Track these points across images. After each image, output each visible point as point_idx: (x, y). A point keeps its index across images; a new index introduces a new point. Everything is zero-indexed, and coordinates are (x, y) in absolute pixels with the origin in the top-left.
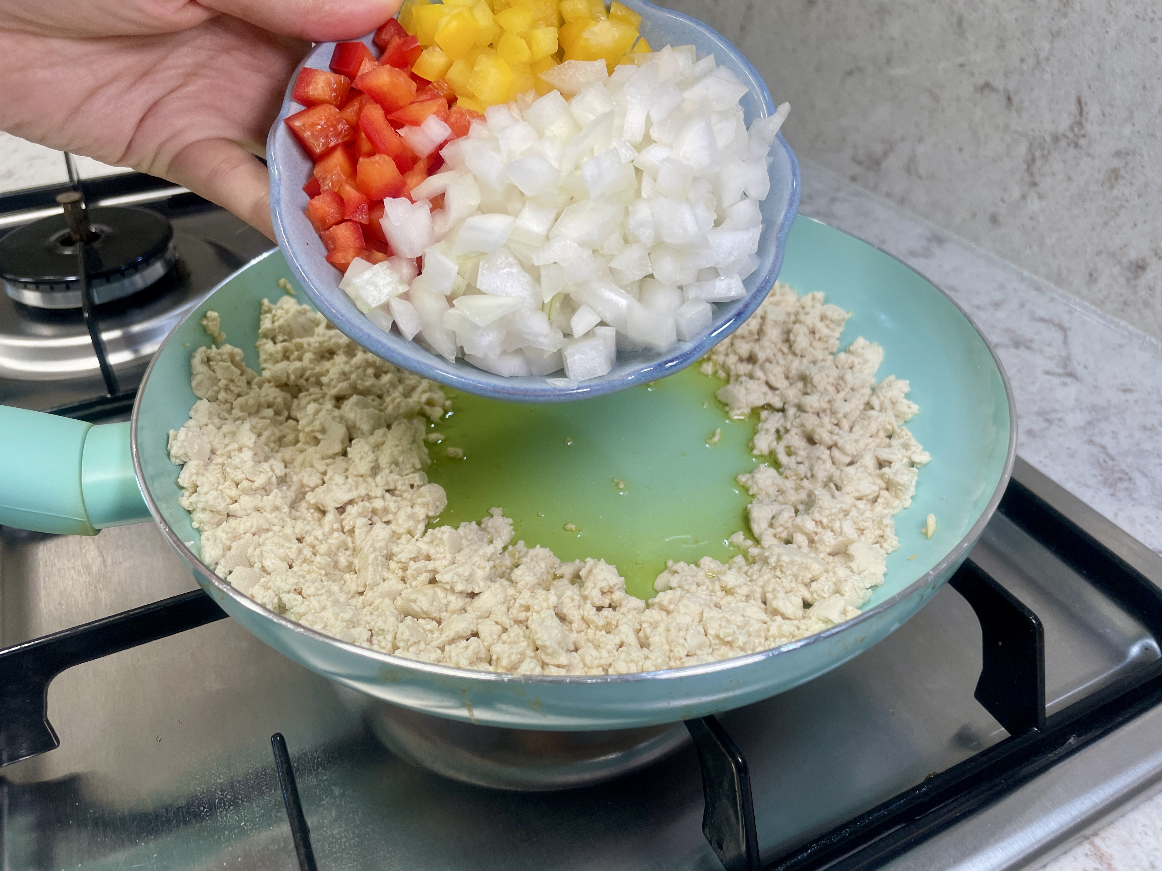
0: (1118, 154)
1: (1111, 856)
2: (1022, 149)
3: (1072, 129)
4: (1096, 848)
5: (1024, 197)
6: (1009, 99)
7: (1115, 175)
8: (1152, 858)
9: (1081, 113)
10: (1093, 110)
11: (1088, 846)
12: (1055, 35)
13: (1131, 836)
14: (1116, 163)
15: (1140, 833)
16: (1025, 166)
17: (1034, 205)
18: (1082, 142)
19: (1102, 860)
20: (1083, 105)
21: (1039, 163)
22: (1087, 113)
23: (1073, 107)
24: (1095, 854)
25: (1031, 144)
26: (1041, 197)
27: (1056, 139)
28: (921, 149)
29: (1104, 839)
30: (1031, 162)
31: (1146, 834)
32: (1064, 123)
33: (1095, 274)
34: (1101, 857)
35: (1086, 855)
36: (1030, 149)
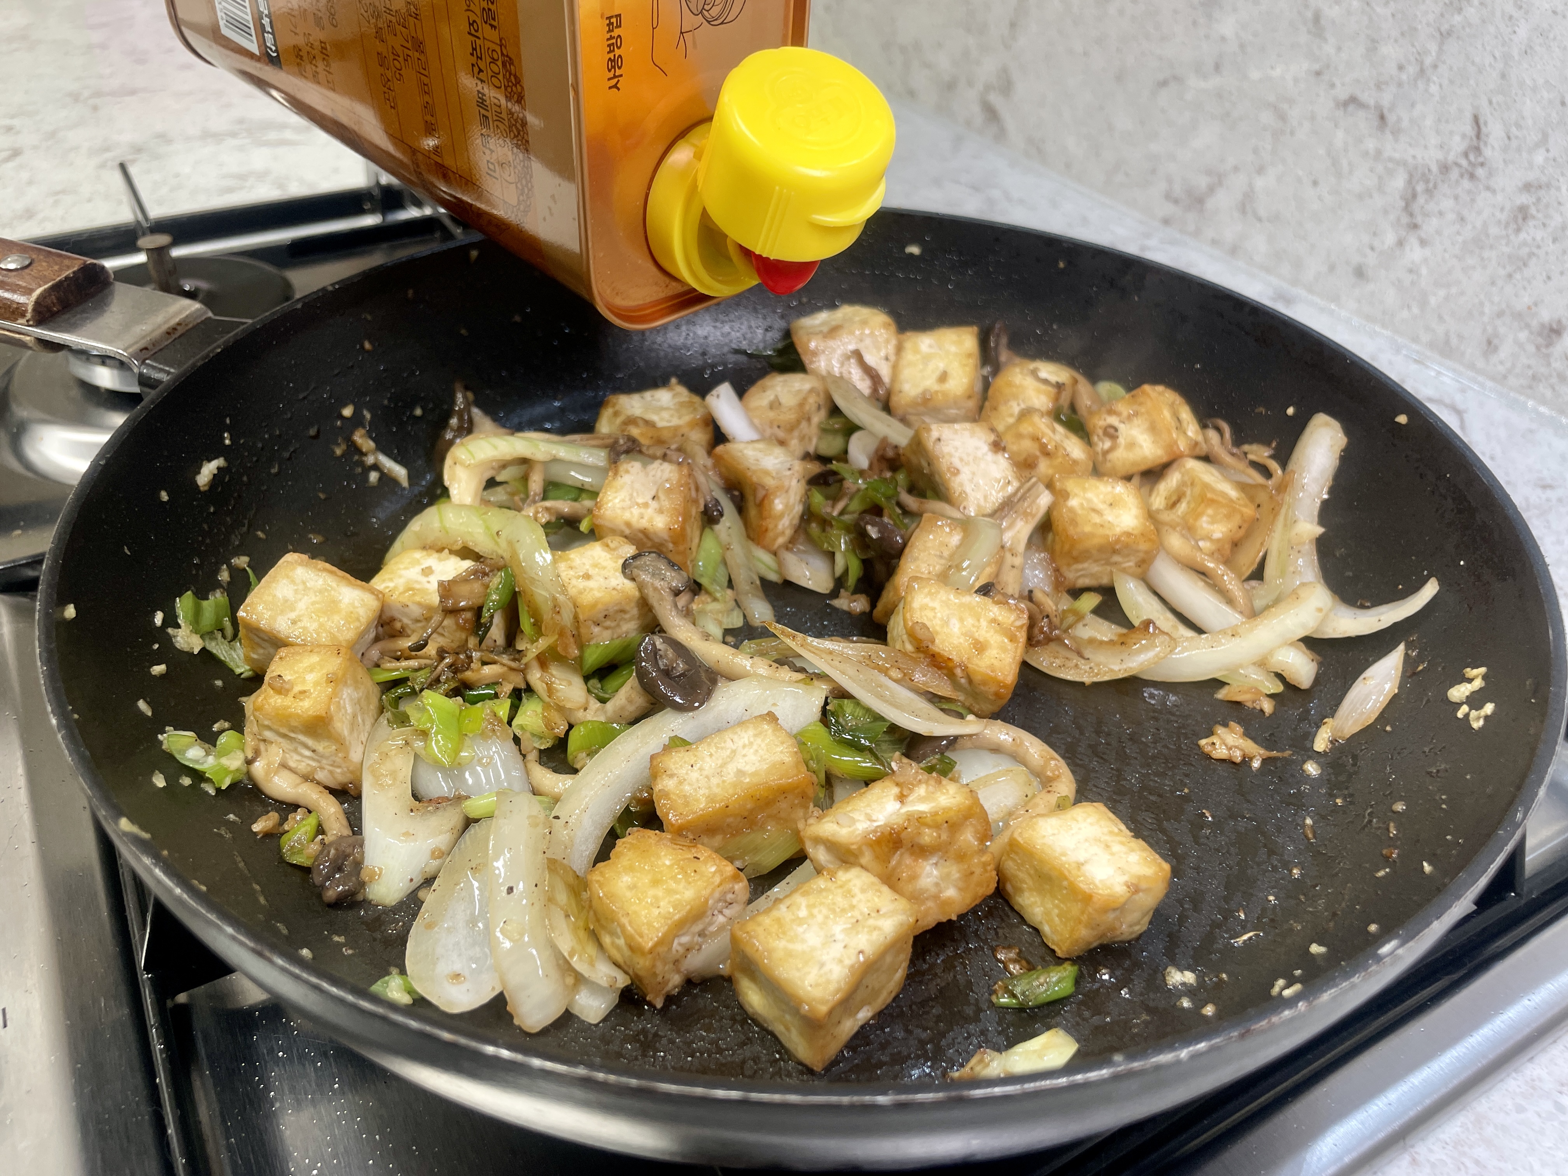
0: (1527, 187)
2: (1399, 182)
3: (1466, 155)
5: (1400, 243)
7: (1523, 214)
9: (1478, 136)
10: (1495, 130)
12: (1445, 36)
14: (1524, 199)
16: (1403, 204)
17: (1414, 253)
18: (1480, 172)
20: (1482, 126)
21: (1421, 200)
22: (1487, 136)
23: (1468, 129)
25: (1411, 176)
26: (1423, 243)
27: (1445, 168)
28: (1260, 183)
30: (1410, 199)
32: (1456, 148)
33: (1496, 341)
36: (1410, 182)
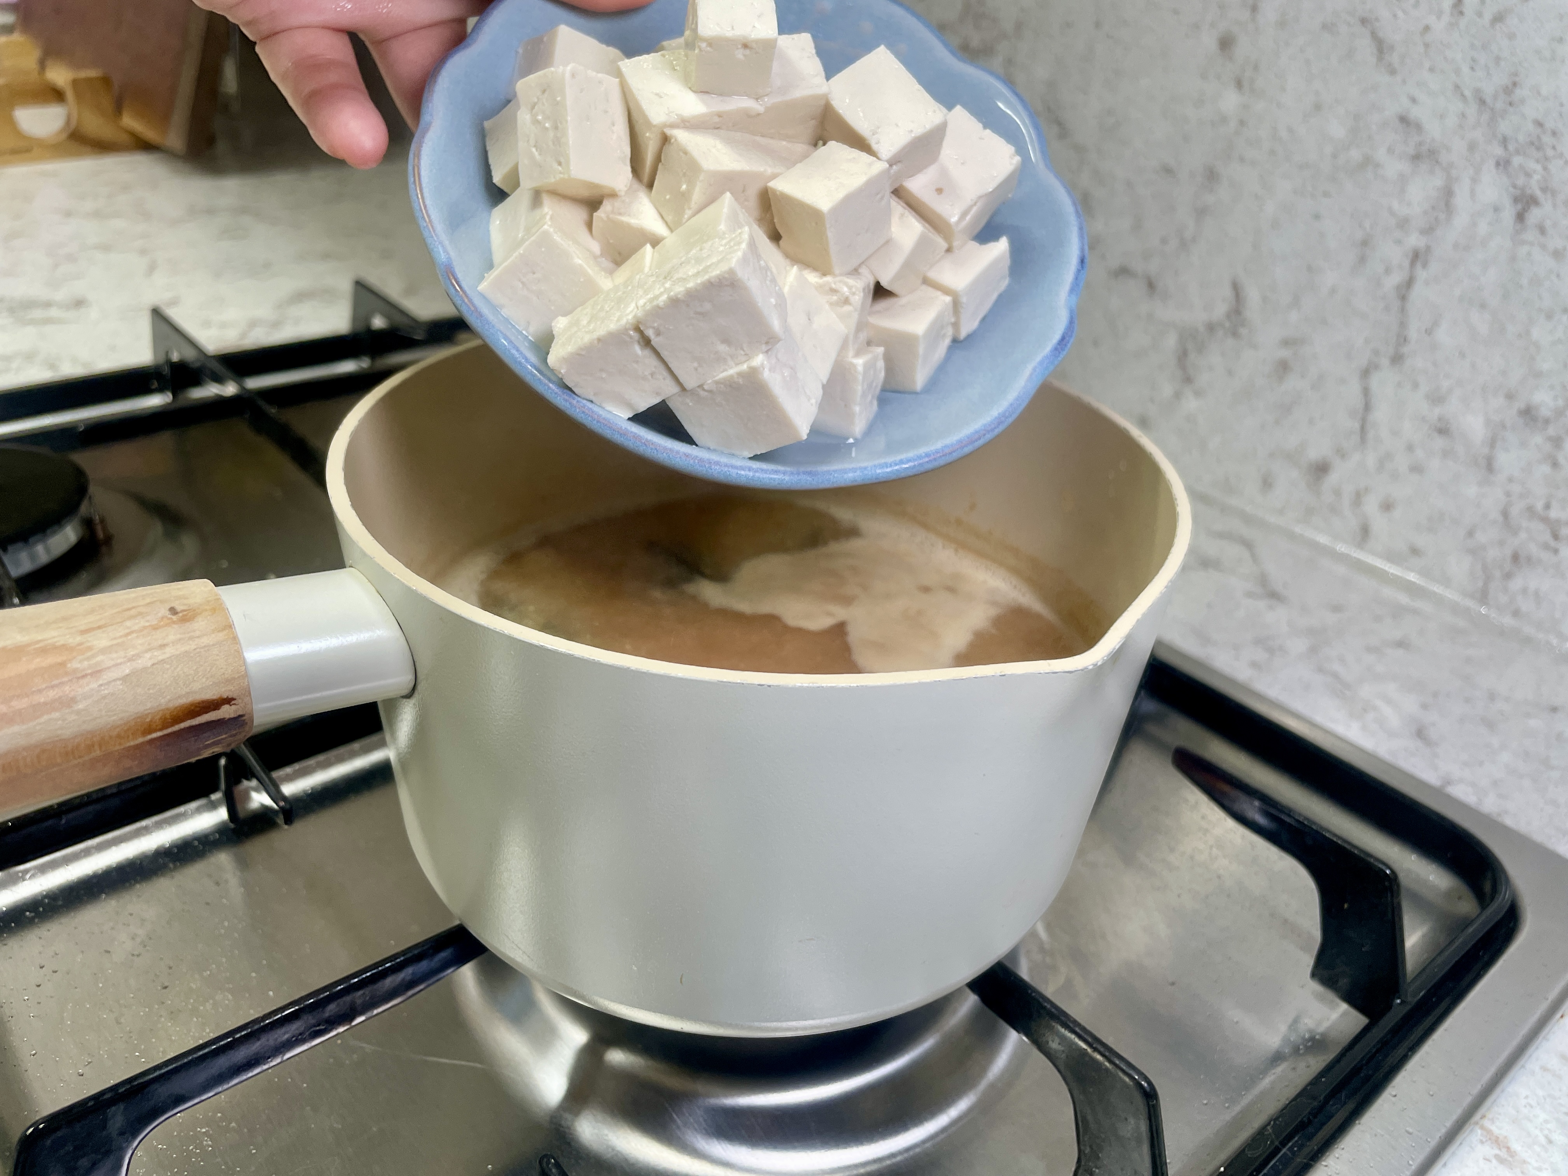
0: (1286, 343)
1: (1506, 1137)
2: (1171, 341)
3: (1228, 316)
4: (1489, 1132)
5: (1178, 395)
6: (1151, 286)
7: (1283, 368)
8: (1546, 1132)
9: (1238, 299)
10: (1253, 295)
11: (1479, 1132)
12: (1201, 212)
13: (1518, 1112)
14: (1284, 353)
15: (1525, 1106)
16: (1176, 361)
17: (1191, 404)
18: (1243, 331)
19: (1499, 1145)
20: (1241, 291)
21: (1192, 356)
22: (1245, 299)
23: (1228, 292)
24: (1490, 1139)
25: (1181, 336)
26: (1198, 394)
27: (1211, 328)
29: (1492, 1121)
30: (1182, 356)
31: (1531, 1107)
32: (1220, 310)
33: (1270, 479)
34: (1496, 1141)
35: (1482, 1142)
36: (1180, 341)
